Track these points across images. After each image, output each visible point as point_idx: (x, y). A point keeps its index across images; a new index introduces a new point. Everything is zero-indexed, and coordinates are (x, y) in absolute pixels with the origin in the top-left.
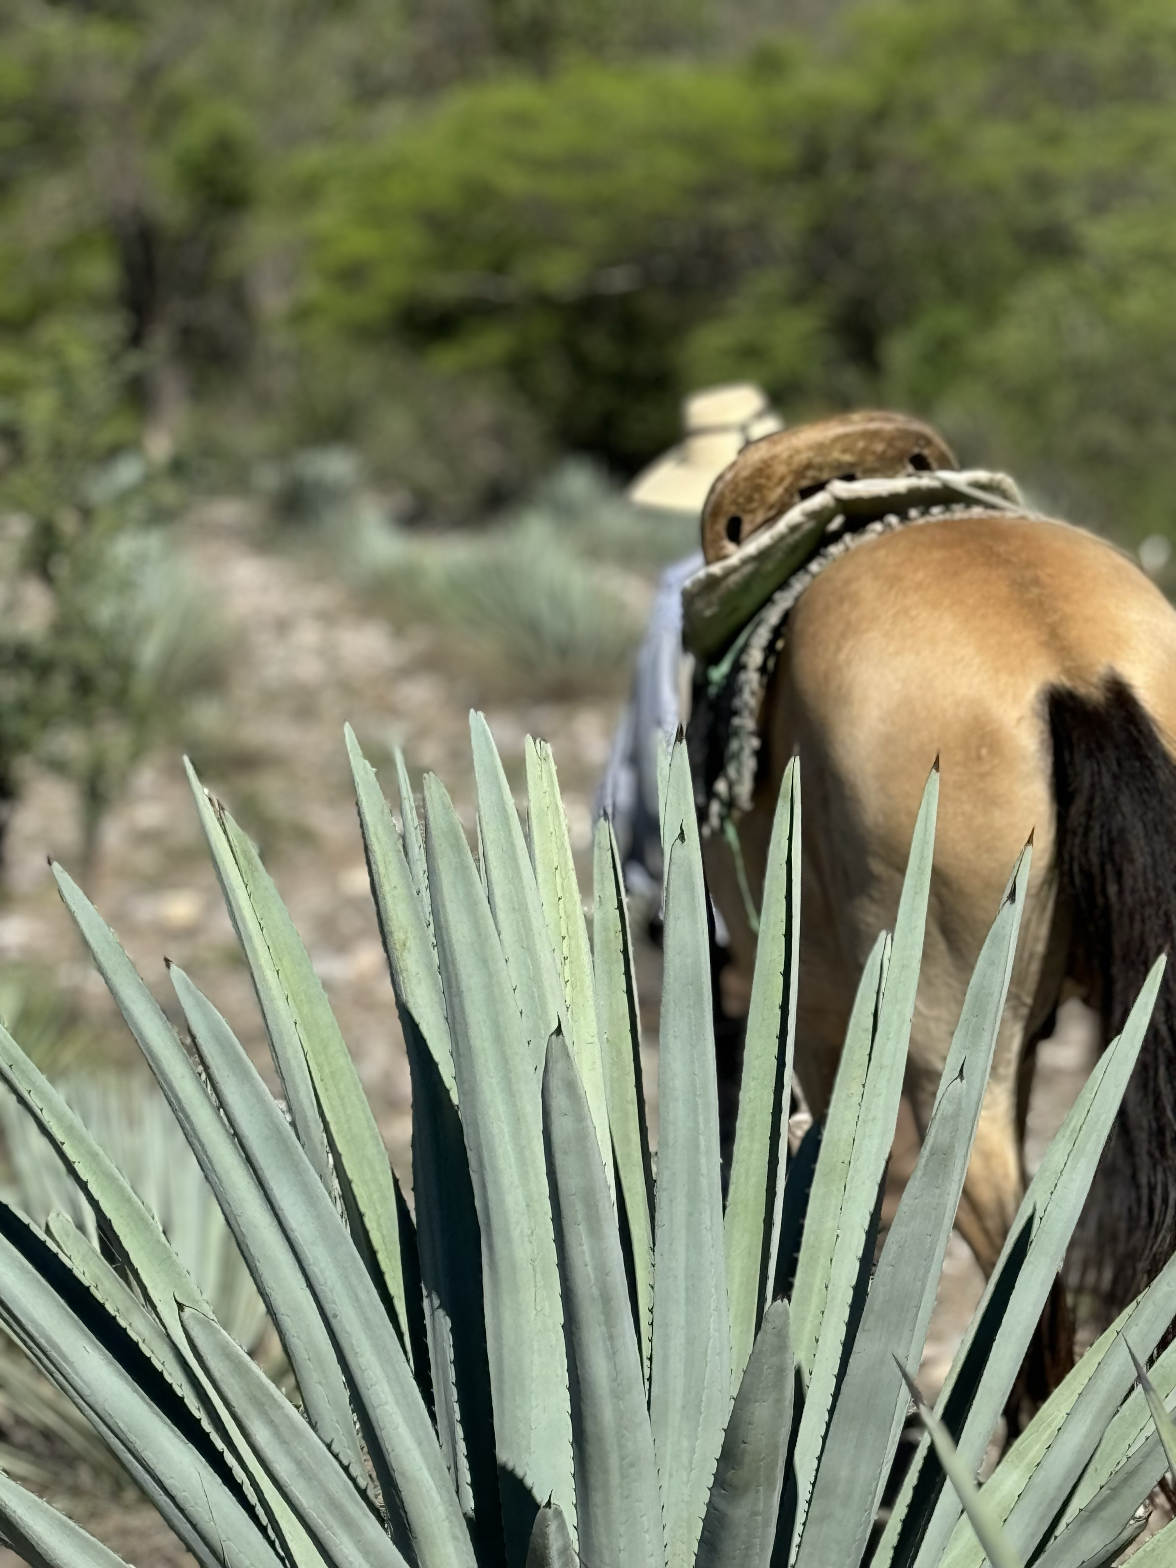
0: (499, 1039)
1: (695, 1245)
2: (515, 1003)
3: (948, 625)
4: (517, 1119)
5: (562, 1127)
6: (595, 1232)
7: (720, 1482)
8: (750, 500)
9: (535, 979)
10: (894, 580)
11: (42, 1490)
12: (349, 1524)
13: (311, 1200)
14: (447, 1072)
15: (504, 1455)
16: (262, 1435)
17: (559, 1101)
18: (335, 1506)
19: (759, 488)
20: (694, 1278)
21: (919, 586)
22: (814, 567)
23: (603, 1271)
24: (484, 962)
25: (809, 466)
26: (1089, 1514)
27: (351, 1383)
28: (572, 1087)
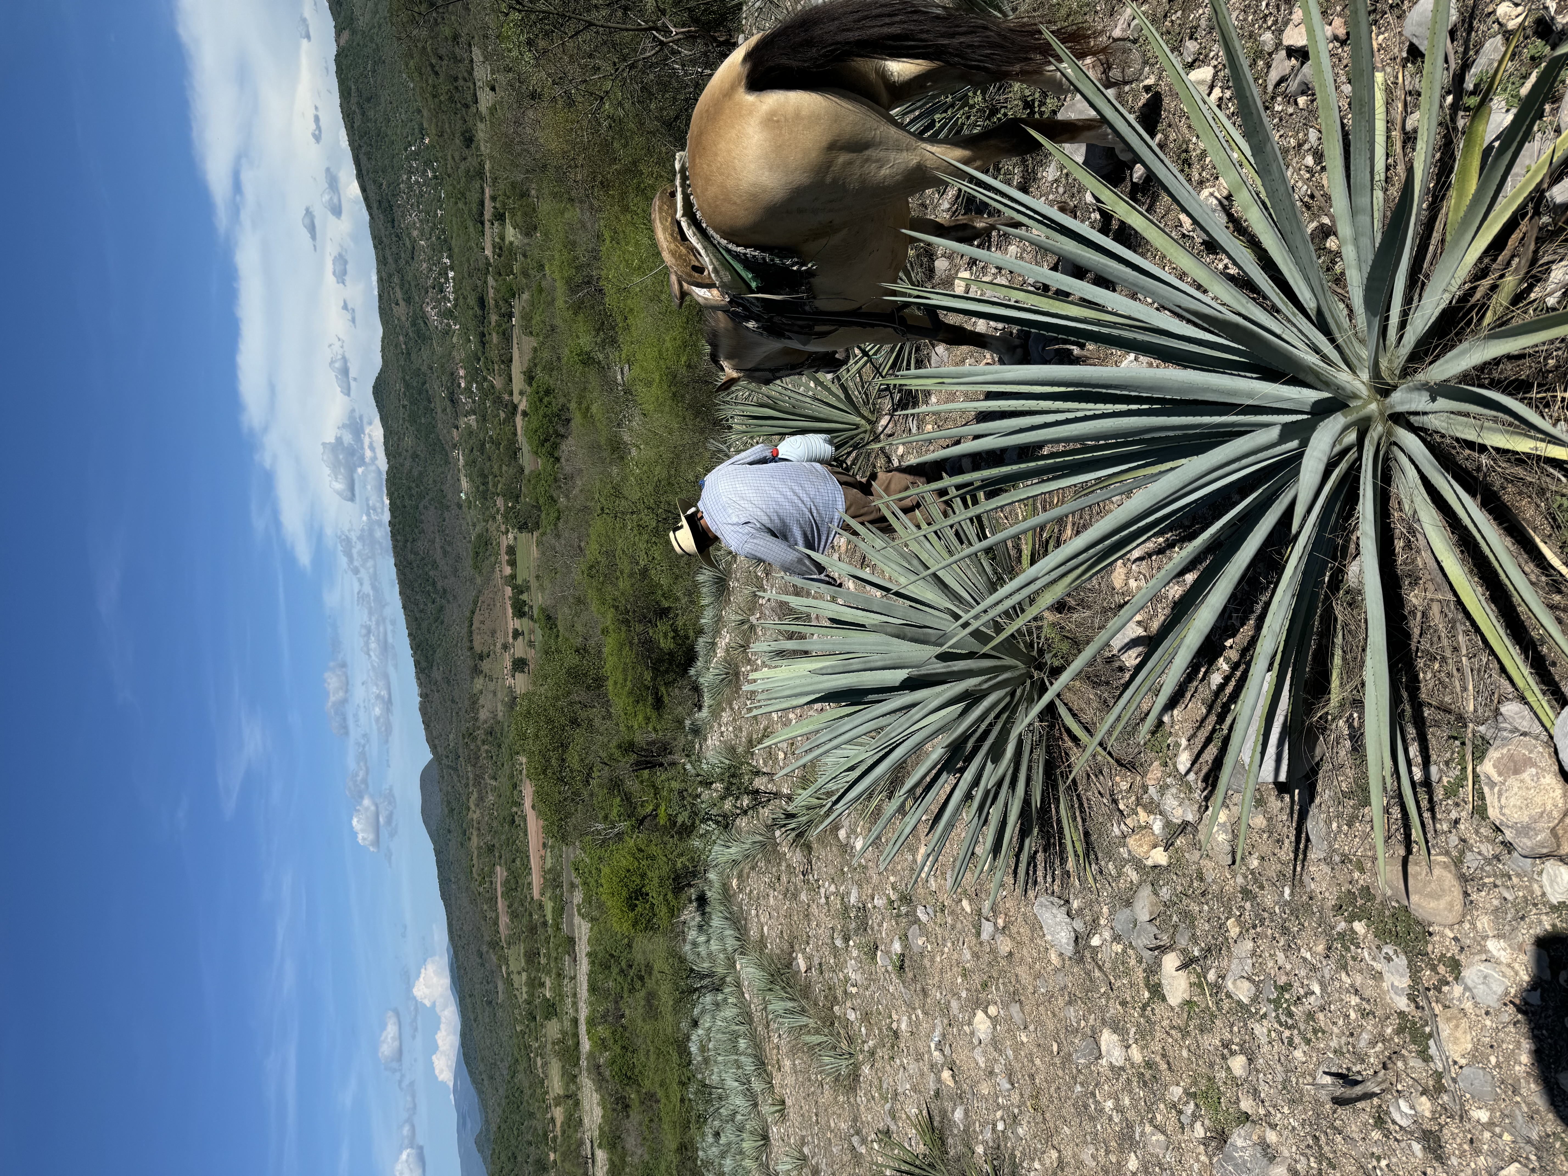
0: (811, 684)
1: (854, 644)
2: (803, 681)
3: (722, 145)
4: (828, 681)
5: (829, 671)
6: (851, 664)
7: (903, 639)
8: (685, 260)
9: (798, 677)
10: (707, 180)
11: (903, 784)
12: (912, 716)
13: (844, 724)
14: (818, 696)
15: (897, 684)
16: (893, 734)
17: (824, 671)
18: (908, 719)
19: (680, 256)
20: (861, 644)
21: (709, 165)
22: (704, 225)
23: (859, 663)
24: (795, 687)
25: (672, 235)
26: (910, 564)
27: (883, 716)
28: (821, 669)
